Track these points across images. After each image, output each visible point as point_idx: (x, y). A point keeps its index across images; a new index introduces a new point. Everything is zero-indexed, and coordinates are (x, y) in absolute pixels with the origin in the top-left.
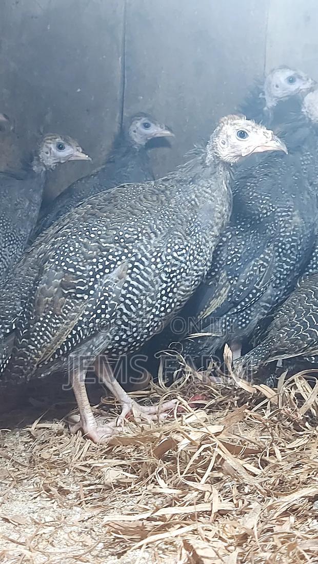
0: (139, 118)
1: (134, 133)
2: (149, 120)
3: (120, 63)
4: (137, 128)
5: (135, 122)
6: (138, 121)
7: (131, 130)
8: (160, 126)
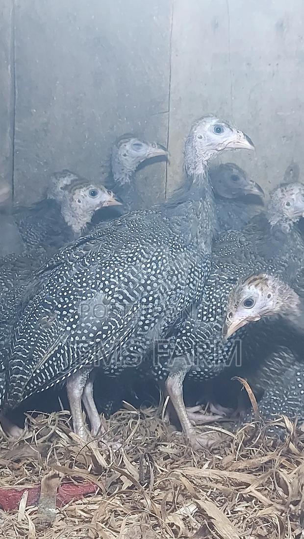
0: (127, 140)
1: (125, 157)
2: (139, 140)
3: (9, 72)
4: (127, 151)
5: (123, 145)
6: (126, 144)
7: (120, 155)
8: (152, 145)
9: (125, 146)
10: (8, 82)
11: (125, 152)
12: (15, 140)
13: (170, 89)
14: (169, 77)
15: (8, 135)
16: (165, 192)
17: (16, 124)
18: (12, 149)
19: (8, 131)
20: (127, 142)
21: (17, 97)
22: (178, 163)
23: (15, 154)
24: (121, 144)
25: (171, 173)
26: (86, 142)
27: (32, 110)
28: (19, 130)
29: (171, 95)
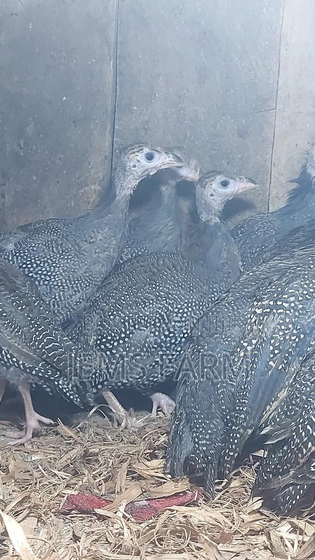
3: (111, 68)
4: (214, 190)
5: (208, 184)
6: (212, 183)
7: (207, 196)
8: (240, 180)
9: (211, 185)
10: (110, 79)
11: (212, 191)
12: (115, 138)
13: (278, 85)
14: (277, 72)
15: (107, 133)
16: (268, 193)
17: (117, 121)
18: (111, 147)
19: (108, 128)
20: (213, 180)
21: (118, 94)
22: (283, 163)
23: (114, 153)
24: (207, 182)
25: (276, 174)
26: (187, 141)
27: (133, 108)
28: (120, 129)
29: (279, 92)
